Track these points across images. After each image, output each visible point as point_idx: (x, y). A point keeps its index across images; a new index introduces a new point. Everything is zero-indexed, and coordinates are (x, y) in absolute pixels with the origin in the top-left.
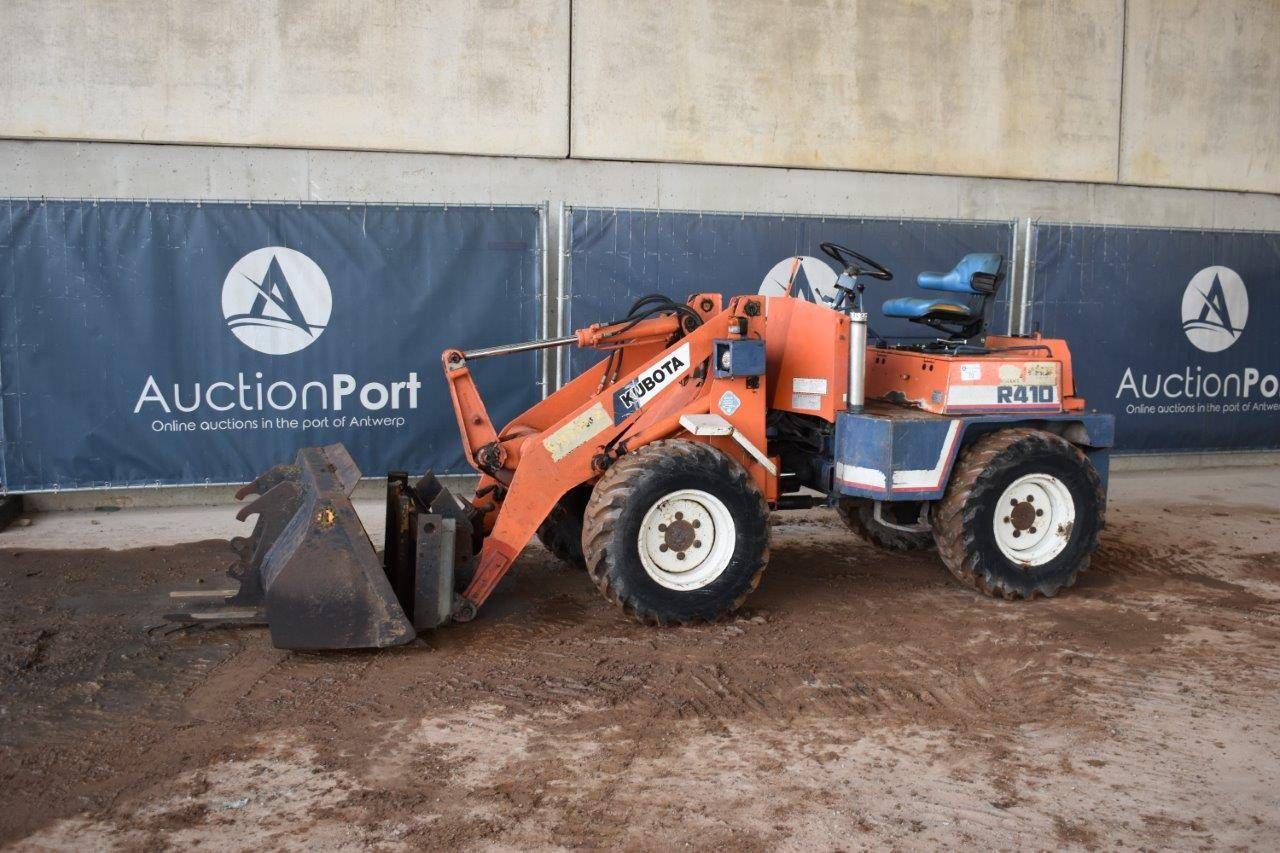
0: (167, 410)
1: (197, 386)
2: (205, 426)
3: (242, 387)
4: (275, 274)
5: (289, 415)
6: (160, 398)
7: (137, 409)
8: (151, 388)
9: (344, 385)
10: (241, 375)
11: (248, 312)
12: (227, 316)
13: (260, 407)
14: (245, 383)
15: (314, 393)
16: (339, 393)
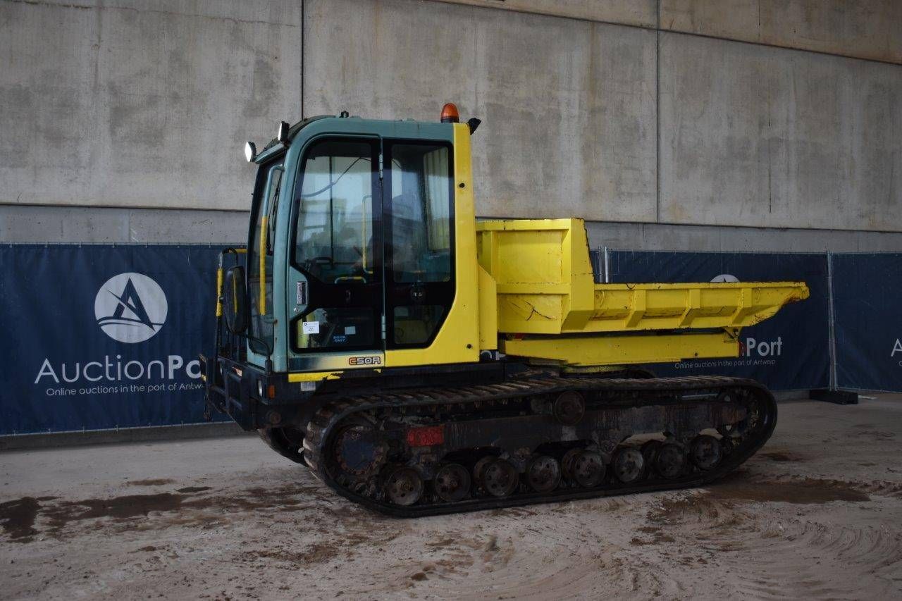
0: (57, 381)
1: (78, 365)
2: (82, 391)
3: (108, 365)
4: (130, 290)
5: (138, 383)
6: (52, 373)
7: (37, 381)
8: (47, 367)
9: (176, 362)
10: (107, 357)
11: (112, 314)
12: (98, 319)
13: (119, 379)
14: (109, 363)
15: (156, 368)
16: (172, 367)
